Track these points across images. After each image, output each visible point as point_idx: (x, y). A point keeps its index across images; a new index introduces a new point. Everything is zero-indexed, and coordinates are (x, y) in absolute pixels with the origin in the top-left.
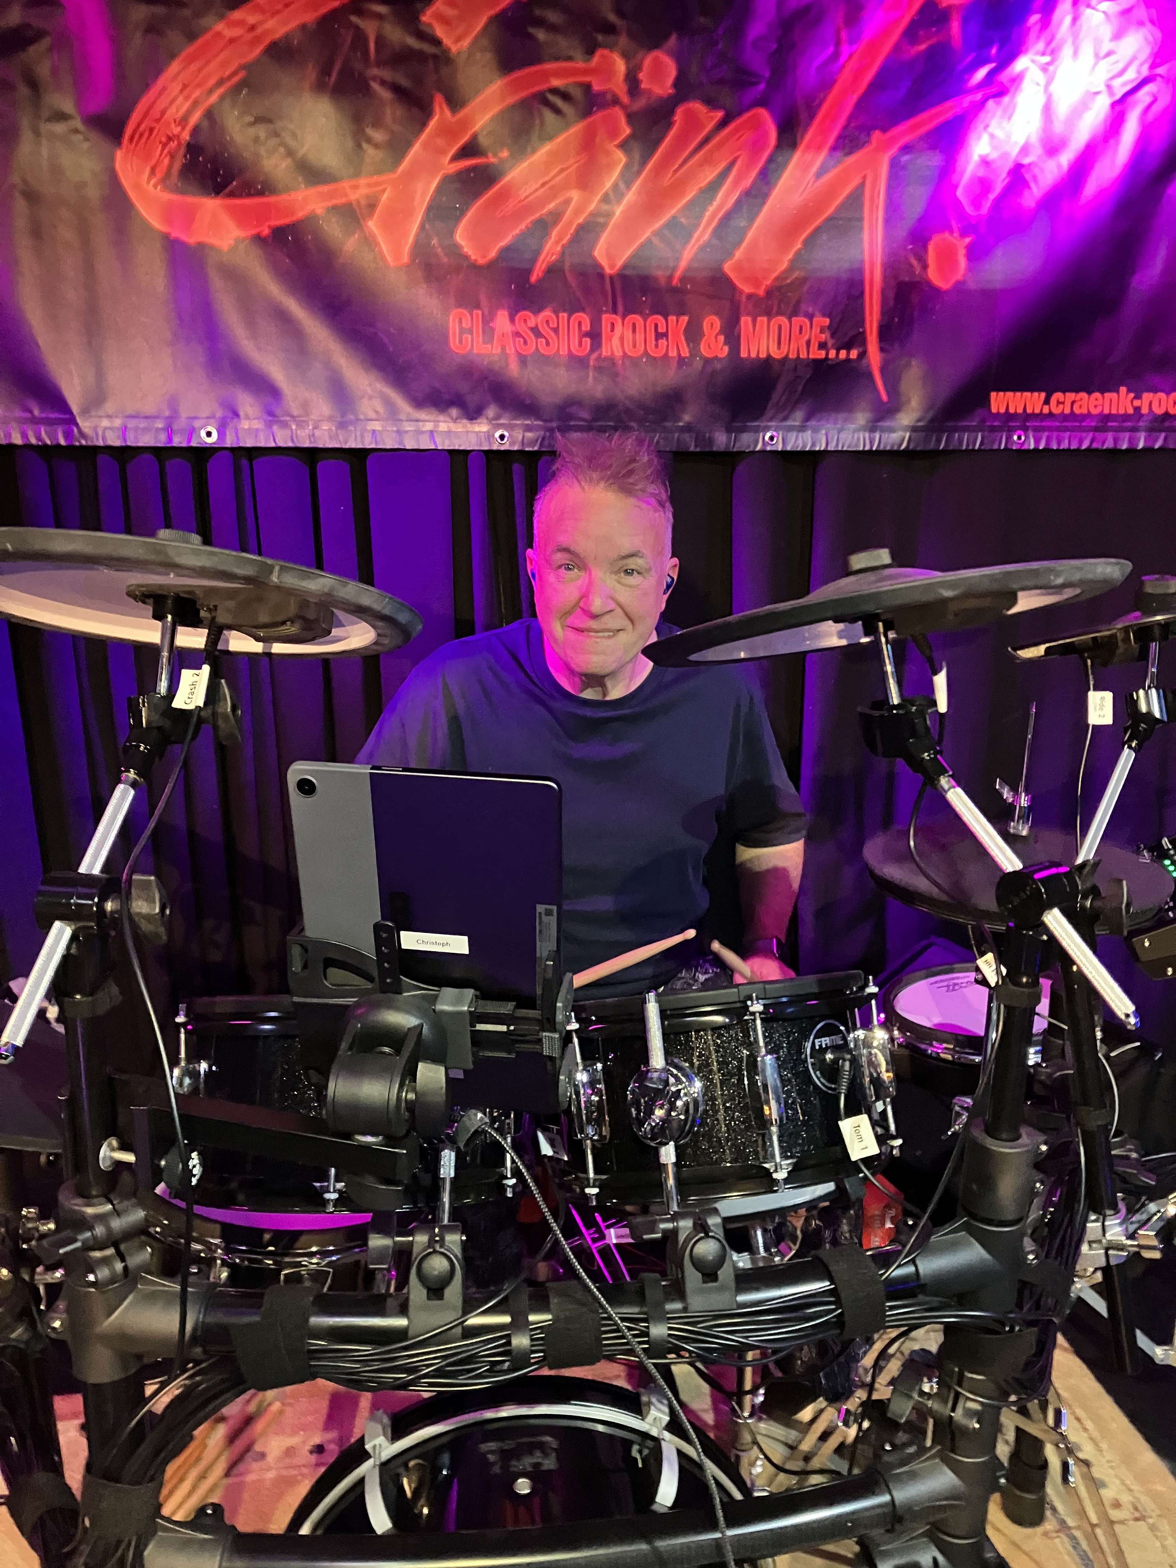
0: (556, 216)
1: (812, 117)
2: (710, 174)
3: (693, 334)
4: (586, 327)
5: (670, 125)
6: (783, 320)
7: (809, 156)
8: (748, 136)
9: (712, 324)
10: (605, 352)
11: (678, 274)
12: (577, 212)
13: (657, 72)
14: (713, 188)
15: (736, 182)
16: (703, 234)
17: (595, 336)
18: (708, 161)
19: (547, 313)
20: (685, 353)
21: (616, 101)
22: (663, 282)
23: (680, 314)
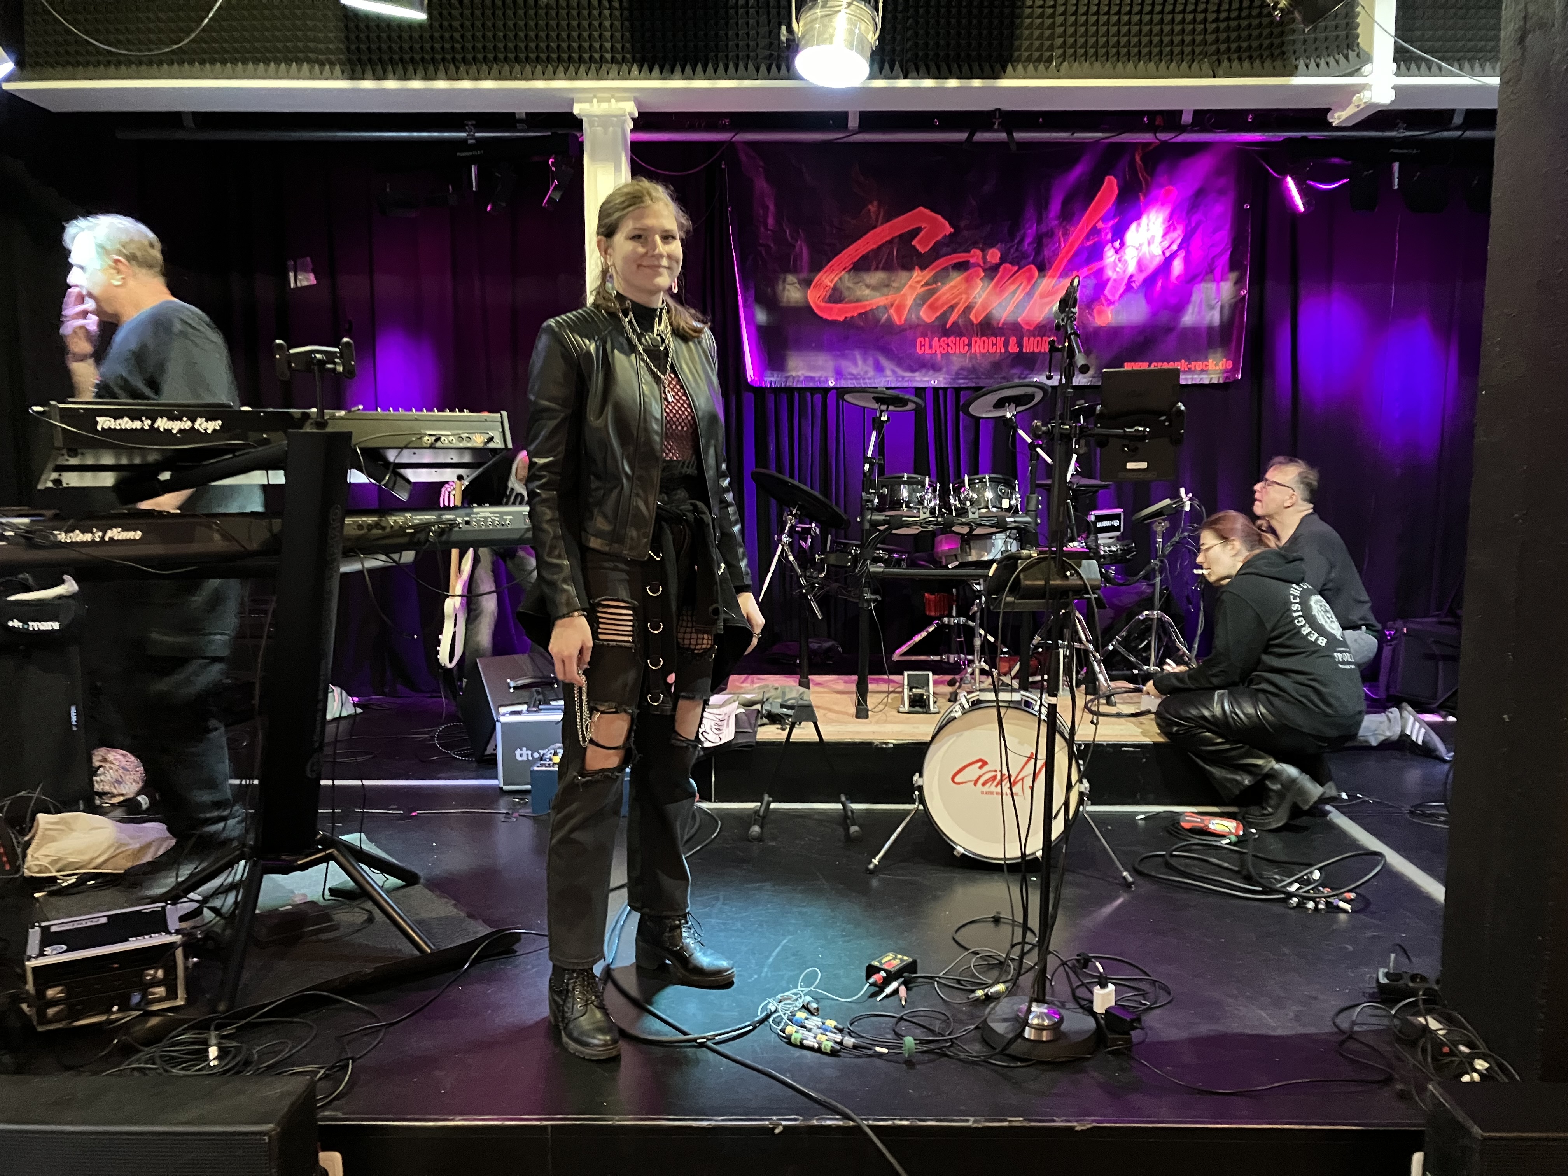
0: (957, 304)
1: (1050, 268)
2: (1013, 287)
3: (1006, 344)
4: (966, 343)
5: (998, 272)
6: (1039, 338)
7: (1050, 280)
8: (1028, 274)
9: (1013, 340)
10: (973, 351)
11: (1002, 321)
12: (965, 302)
13: (993, 255)
14: (1014, 292)
15: (1023, 290)
16: (1010, 307)
17: (969, 345)
18: (1013, 283)
19: (952, 338)
20: (1003, 351)
21: (980, 266)
22: (995, 325)
23: (1001, 337)
